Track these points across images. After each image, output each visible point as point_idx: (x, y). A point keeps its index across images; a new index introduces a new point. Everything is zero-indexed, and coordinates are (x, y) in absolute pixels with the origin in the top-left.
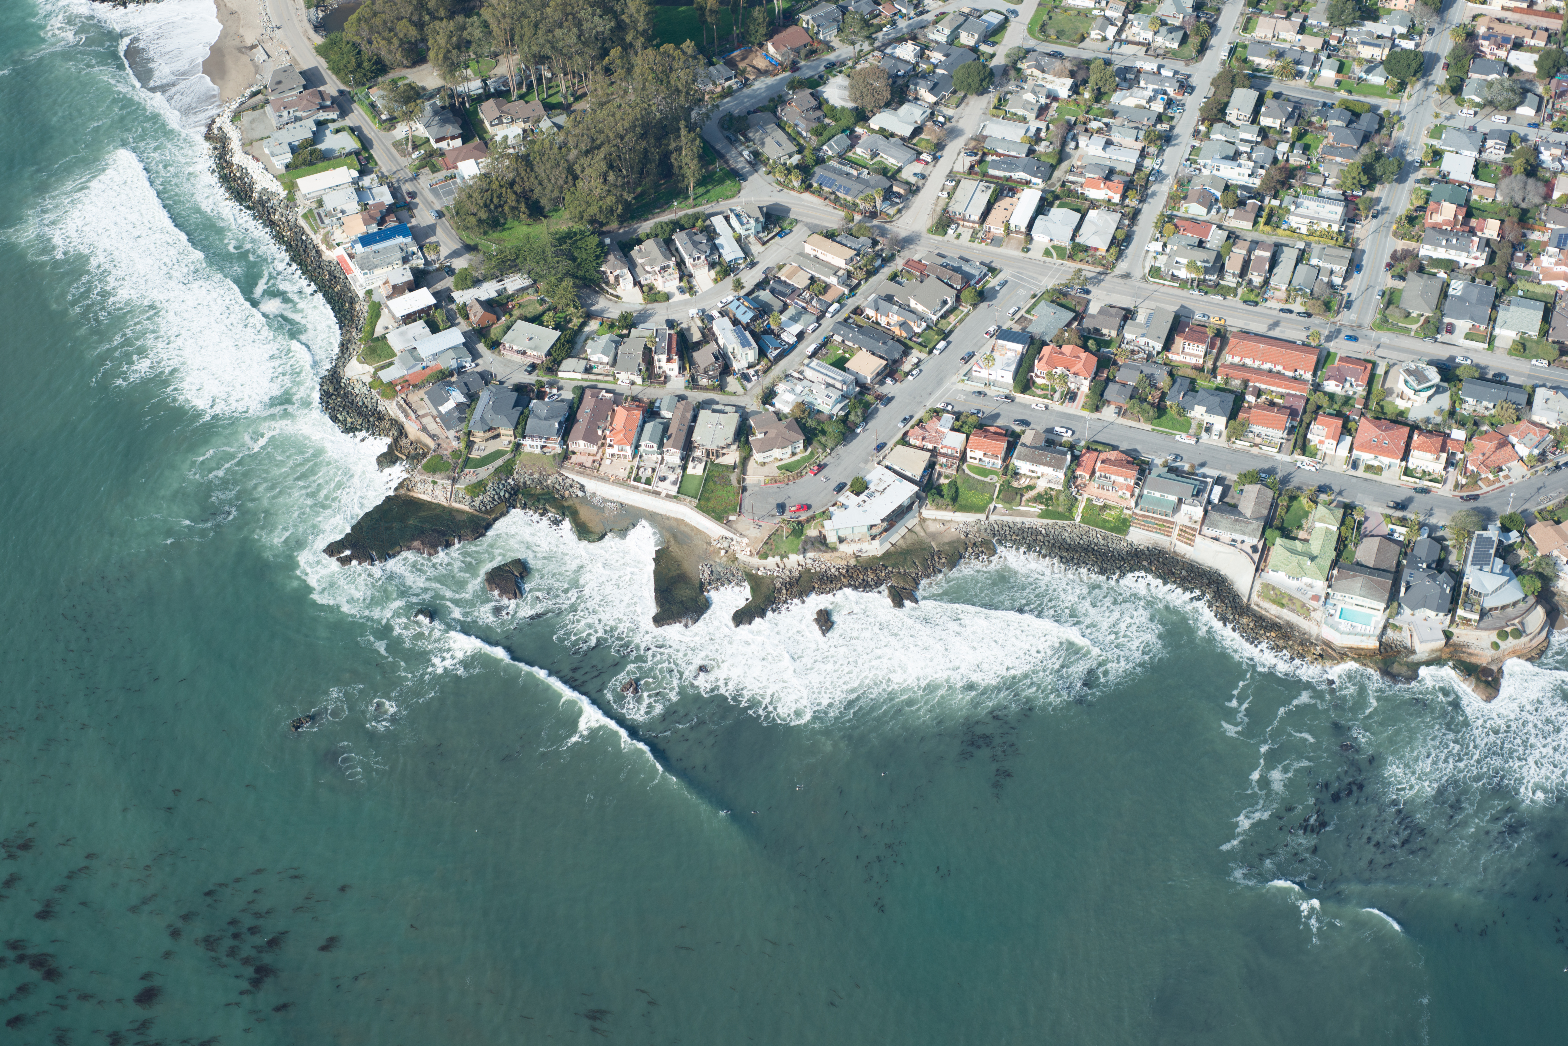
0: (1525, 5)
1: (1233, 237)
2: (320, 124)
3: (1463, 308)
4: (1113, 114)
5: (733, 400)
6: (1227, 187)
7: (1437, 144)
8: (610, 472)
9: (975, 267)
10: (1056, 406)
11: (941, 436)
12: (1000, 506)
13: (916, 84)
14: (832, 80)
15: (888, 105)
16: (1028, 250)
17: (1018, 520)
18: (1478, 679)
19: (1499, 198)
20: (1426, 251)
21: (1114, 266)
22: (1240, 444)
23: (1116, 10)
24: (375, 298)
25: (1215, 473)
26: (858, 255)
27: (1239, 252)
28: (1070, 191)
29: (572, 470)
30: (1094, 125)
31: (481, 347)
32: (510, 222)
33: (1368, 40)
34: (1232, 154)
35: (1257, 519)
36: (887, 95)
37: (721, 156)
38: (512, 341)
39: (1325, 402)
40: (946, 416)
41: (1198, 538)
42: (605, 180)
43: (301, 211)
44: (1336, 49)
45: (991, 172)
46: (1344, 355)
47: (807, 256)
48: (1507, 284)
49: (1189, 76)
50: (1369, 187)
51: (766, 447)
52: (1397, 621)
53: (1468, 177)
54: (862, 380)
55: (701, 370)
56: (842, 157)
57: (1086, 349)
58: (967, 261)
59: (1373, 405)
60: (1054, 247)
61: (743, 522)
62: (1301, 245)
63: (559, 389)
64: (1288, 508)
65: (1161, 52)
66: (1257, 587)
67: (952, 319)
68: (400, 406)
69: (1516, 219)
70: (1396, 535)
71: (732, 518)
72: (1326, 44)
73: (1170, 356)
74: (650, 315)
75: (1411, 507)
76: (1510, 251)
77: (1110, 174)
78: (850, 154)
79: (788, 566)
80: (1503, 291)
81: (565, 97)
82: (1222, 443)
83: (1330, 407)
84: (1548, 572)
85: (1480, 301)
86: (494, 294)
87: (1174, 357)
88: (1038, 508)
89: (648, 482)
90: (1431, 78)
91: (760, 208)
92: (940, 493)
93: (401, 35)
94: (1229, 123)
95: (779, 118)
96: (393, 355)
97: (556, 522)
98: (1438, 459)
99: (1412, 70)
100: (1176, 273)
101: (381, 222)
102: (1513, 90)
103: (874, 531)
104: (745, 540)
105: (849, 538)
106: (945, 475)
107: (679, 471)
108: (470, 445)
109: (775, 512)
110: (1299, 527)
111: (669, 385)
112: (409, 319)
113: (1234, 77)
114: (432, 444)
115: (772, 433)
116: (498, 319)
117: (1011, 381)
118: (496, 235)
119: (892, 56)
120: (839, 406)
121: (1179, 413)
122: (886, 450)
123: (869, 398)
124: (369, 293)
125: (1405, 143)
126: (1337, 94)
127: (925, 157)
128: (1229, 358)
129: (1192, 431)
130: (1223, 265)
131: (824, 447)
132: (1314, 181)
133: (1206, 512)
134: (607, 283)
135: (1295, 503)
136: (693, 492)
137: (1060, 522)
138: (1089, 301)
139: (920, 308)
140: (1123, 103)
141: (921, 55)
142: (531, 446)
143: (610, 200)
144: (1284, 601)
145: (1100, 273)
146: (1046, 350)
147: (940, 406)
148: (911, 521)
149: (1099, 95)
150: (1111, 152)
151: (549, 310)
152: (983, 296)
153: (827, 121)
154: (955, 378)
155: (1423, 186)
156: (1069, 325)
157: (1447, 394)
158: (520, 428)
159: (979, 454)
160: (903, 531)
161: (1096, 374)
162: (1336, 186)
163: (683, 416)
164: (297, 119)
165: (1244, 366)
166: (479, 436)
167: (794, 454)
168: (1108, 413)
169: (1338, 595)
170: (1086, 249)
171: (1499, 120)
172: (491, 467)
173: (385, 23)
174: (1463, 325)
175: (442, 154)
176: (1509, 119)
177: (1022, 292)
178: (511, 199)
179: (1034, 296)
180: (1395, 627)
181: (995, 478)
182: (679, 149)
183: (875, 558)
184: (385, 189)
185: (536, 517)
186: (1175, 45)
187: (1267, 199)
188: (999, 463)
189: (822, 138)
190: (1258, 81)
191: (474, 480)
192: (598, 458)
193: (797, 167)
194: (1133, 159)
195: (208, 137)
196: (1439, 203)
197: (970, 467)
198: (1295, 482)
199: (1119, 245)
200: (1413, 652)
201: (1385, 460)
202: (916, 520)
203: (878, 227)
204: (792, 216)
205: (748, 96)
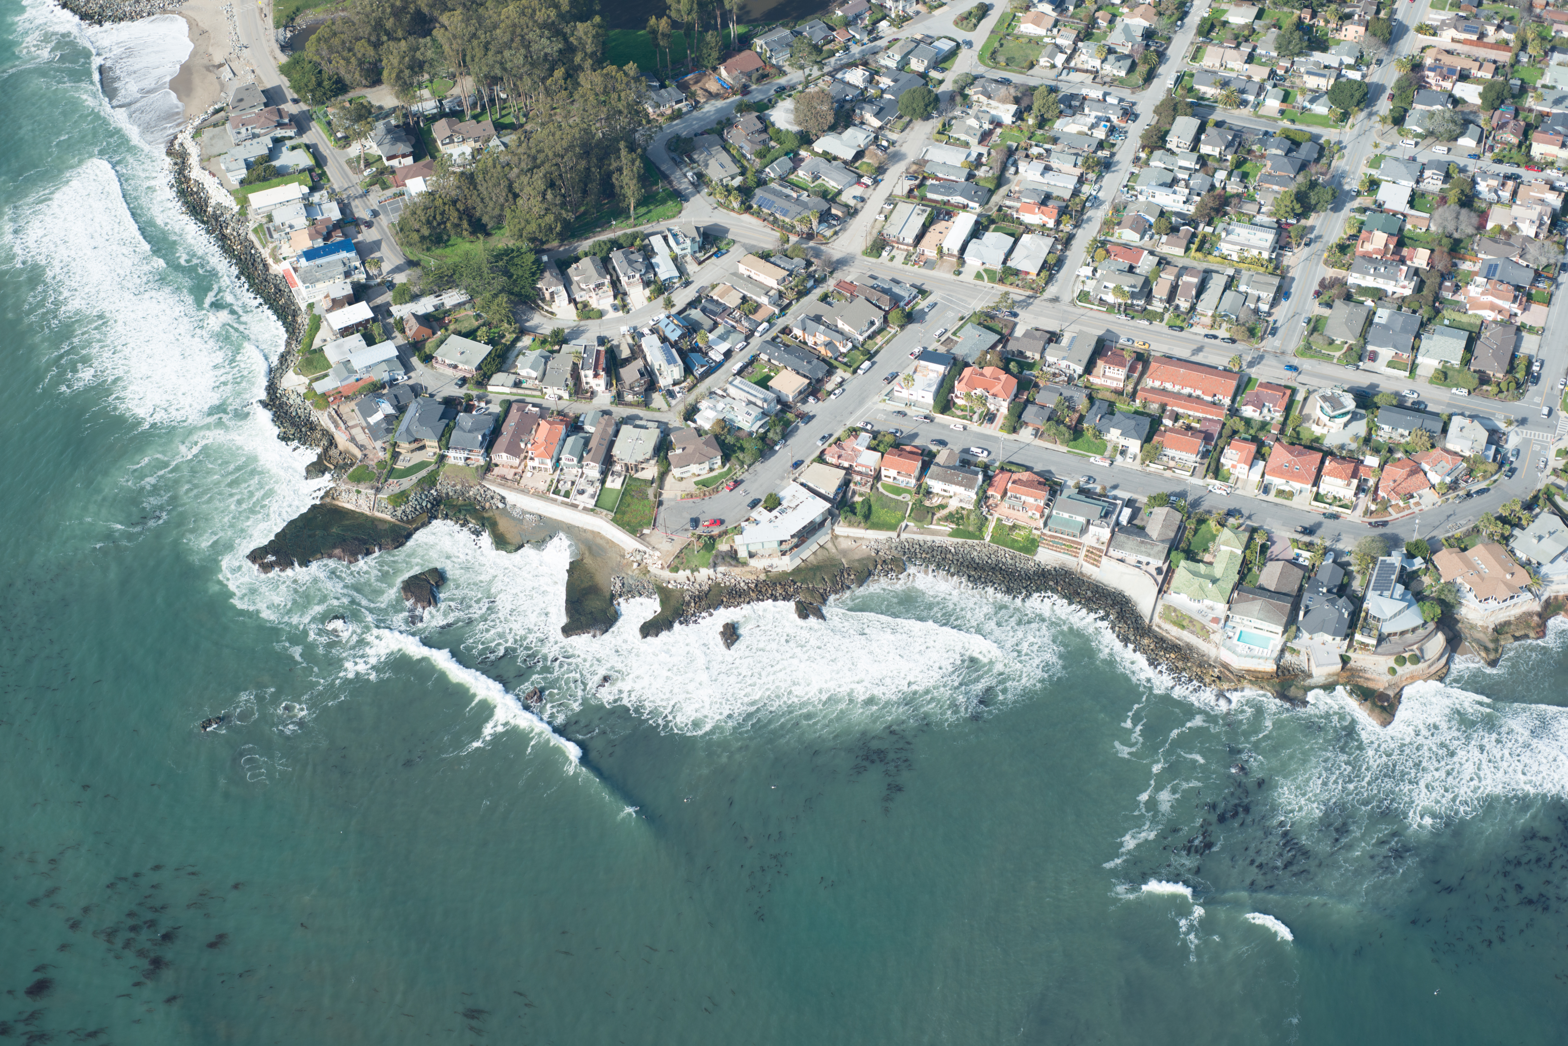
0: (1474, 37)
1: (1163, 262)
2: (277, 141)
3: (1387, 336)
4: (1055, 140)
5: (657, 416)
6: (1162, 214)
7: (1375, 173)
8: (530, 484)
9: (905, 289)
10: (974, 427)
11: (856, 453)
12: (911, 524)
13: (862, 109)
14: (781, 104)
15: (832, 128)
16: (960, 273)
17: (929, 538)
18: (1374, 704)
19: (1433, 228)
20: (1354, 279)
21: (1044, 290)
22: (1153, 467)
23: (1067, 38)
24: (316, 311)
25: (1126, 495)
26: (790, 275)
27: (1167, 277)
28: (1006, 215)
29: (493, 482)
30: (1035, 151)
31: (415, 361)
32: (454, 239)
33: (1316, 70)
34: (1169, 181)
35: (1163, 541)
36: (831, 119)
37: (666, 177)
38: (444, 355)
39: (1241, 426)
40: (864, 434)
41: (1104, 559)
42: (544, 198)
43: (251, 225)
44: (1283, 79)
45: (930, 196)
46: (1264, 381)
47: (740, 276)
48: (1433, 313)
49: (1134, 104)
50: (1304, 215)
51: (685, 462)
52: (1295, 644)
53: (1403, 207)
54: (784, 399)
55: (627, 386)
56: (783, 179)
57: (1007, 370)
58: (897, 282)
59: (1289, 431)
60: (986, 270)
61: (656, 536)
62: (1231, 272)
63: (487, 403)
64: (1196, 531)
65: (1108, 79)
66: (1159, 608)
67: (879, 340)
68: (331, 417)
69: (1446, 249)
70: (1301, 560)
71: (646, 531)
72: (1272, 74)
73: (1091, 379)
74: (583, 332)
75: (1319, 532)
76: (1438, 280)
77: (1046, 199)
78: (792, 177)
79: (699, 580)
80: (1429, 320)
81: (517, 118)
82: (1137, 465)
83: (1247, 432)
84: (1450, 598)
85: (1404, 330)
86: (431, 309)
87: (1096, 380)
88: (948, 527)
89: (567, 495)
90: (1375, 109)
91: (697, 229)
92: (853, 510)
93: (359, 55)
94: (1169, 150)
95: (725, 141)
96: (329, 366)
97: (477, 533)
98: (1348, 485)
99: (1355, 100)
100: (1104, 297)
101: (327, 238)
102: (1454, 122)
103: (785, 547)
104: (657, 554)
105: (760, 553)
106: (860, 492)
107: (598, 484)
108: (395, 456)
109: (688, 526)
110: (1206, 550)
111: (595, 401)
112: (346, 332)
113: (1175, 105)
114: (359, 454)
115: (690, 449)
116: (434, 333)
117: (932, 402)
118: (439, 251)
119: (842, 81)
120: (759, 423)
121: (1095, 436)
122: (802, 467)
123: (790, 416)
124: (311, 306)
125: (1344, 172)
126: (1280, 123)
127: (865, 180)
128: (1149, 382)
129: (1107, 454)
130: (1151, 290)
131: (742, 463)
132: (1249, 208)
133: (1113, 532)
134: (543, 300)
135: (1203, 526)
136: (610, 505)
137: (970, 541)
138: (1015, 324)
139: (847, 328)
140: (1066, 130)
141: (871, 80)
142: (455, 457)
143: (549, 219)
144: (1185, 623)
145: (1029, 297)
146: (967, 372)
147: (860, 424)
148: (823, 538)
149: (1042, 122)
150: (1049, 177)
151: (484, 325)
152: (910, 318)
153: (773, 144)
154: (876, 398)
155: (1358, 216)
156: (993, 347)
157: (1364, 422)
158: (445, 440)
159: (893, 473)
160: (815, 547)
161: (1016, 396)
162: (1270, 214)
163: (605, 430)
164: (255, 136)
165: (1164, 390)
166: (404, 447)
167: (711, 470)
168: (1026, 434)
169: (1237, 618)
170: (1017, 273)
171: (1439, 151)
172: (415, 478)
173: (343, 42)
174: (1386, 353)
175: (393, 171)
176: (1449, 150)
177: (951, 314)
178: (454, 216)
179: (962, 318)
180: (1293, 651)
181: (908, 497)
182: (620, 170)
183: (784, 573)
184: (334, 205)
185: (457, 527)
186: (1123, 73)
187: (1201, 226)
188: (913, 482)
189: (765, 161)
190: (1201, 109)
191: (397, 490)
192: (520, 470)
193: (739, 189)
194: (1071, 184)
195: (169, 153)
196: (1371, 232)
197: (884, 486)
198: (1205, 506)
199: (1050, 269)
200: (1310, 676)
201: (1296, 486)
202: (828, 537)
203: (812, 248)
204: (730, 236)
205: (697, 119)
